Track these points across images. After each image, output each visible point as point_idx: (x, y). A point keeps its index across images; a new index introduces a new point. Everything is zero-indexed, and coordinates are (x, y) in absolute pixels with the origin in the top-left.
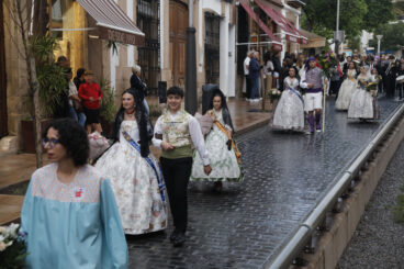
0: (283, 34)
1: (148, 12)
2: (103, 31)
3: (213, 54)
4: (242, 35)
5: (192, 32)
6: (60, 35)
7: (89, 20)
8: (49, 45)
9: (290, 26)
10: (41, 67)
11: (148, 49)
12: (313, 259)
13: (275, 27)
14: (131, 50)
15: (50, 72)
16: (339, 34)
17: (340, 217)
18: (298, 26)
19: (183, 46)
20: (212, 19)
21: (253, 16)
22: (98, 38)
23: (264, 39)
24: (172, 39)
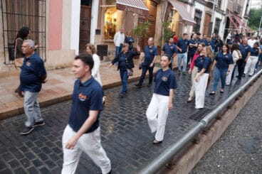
0: (241, 27)
1: (198, 16)
2: (184, 21)
3: (217, 31)
4: (227, 26)
5: (212, 23)
6: (171, 21)
7: (180, 17)
8: (168, 24)
9: (243, 25)
10: (165, 30)
11: (196, 28)
12: (241, 99)
13: (238, 25)
14: (191, 27)
15: (167, 31)
16: (259, 29)
17: (252, 88)
18: (246, 25)
19: (207, 28)
20: (218, 20)
21: (231, 20)
22: (182, 23)
23: (234, 28)
24: (205, 26)
